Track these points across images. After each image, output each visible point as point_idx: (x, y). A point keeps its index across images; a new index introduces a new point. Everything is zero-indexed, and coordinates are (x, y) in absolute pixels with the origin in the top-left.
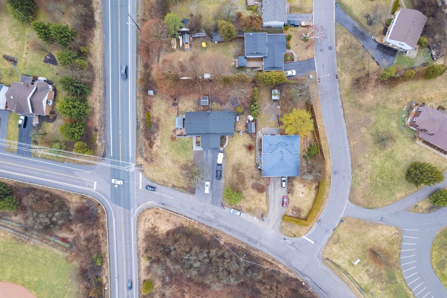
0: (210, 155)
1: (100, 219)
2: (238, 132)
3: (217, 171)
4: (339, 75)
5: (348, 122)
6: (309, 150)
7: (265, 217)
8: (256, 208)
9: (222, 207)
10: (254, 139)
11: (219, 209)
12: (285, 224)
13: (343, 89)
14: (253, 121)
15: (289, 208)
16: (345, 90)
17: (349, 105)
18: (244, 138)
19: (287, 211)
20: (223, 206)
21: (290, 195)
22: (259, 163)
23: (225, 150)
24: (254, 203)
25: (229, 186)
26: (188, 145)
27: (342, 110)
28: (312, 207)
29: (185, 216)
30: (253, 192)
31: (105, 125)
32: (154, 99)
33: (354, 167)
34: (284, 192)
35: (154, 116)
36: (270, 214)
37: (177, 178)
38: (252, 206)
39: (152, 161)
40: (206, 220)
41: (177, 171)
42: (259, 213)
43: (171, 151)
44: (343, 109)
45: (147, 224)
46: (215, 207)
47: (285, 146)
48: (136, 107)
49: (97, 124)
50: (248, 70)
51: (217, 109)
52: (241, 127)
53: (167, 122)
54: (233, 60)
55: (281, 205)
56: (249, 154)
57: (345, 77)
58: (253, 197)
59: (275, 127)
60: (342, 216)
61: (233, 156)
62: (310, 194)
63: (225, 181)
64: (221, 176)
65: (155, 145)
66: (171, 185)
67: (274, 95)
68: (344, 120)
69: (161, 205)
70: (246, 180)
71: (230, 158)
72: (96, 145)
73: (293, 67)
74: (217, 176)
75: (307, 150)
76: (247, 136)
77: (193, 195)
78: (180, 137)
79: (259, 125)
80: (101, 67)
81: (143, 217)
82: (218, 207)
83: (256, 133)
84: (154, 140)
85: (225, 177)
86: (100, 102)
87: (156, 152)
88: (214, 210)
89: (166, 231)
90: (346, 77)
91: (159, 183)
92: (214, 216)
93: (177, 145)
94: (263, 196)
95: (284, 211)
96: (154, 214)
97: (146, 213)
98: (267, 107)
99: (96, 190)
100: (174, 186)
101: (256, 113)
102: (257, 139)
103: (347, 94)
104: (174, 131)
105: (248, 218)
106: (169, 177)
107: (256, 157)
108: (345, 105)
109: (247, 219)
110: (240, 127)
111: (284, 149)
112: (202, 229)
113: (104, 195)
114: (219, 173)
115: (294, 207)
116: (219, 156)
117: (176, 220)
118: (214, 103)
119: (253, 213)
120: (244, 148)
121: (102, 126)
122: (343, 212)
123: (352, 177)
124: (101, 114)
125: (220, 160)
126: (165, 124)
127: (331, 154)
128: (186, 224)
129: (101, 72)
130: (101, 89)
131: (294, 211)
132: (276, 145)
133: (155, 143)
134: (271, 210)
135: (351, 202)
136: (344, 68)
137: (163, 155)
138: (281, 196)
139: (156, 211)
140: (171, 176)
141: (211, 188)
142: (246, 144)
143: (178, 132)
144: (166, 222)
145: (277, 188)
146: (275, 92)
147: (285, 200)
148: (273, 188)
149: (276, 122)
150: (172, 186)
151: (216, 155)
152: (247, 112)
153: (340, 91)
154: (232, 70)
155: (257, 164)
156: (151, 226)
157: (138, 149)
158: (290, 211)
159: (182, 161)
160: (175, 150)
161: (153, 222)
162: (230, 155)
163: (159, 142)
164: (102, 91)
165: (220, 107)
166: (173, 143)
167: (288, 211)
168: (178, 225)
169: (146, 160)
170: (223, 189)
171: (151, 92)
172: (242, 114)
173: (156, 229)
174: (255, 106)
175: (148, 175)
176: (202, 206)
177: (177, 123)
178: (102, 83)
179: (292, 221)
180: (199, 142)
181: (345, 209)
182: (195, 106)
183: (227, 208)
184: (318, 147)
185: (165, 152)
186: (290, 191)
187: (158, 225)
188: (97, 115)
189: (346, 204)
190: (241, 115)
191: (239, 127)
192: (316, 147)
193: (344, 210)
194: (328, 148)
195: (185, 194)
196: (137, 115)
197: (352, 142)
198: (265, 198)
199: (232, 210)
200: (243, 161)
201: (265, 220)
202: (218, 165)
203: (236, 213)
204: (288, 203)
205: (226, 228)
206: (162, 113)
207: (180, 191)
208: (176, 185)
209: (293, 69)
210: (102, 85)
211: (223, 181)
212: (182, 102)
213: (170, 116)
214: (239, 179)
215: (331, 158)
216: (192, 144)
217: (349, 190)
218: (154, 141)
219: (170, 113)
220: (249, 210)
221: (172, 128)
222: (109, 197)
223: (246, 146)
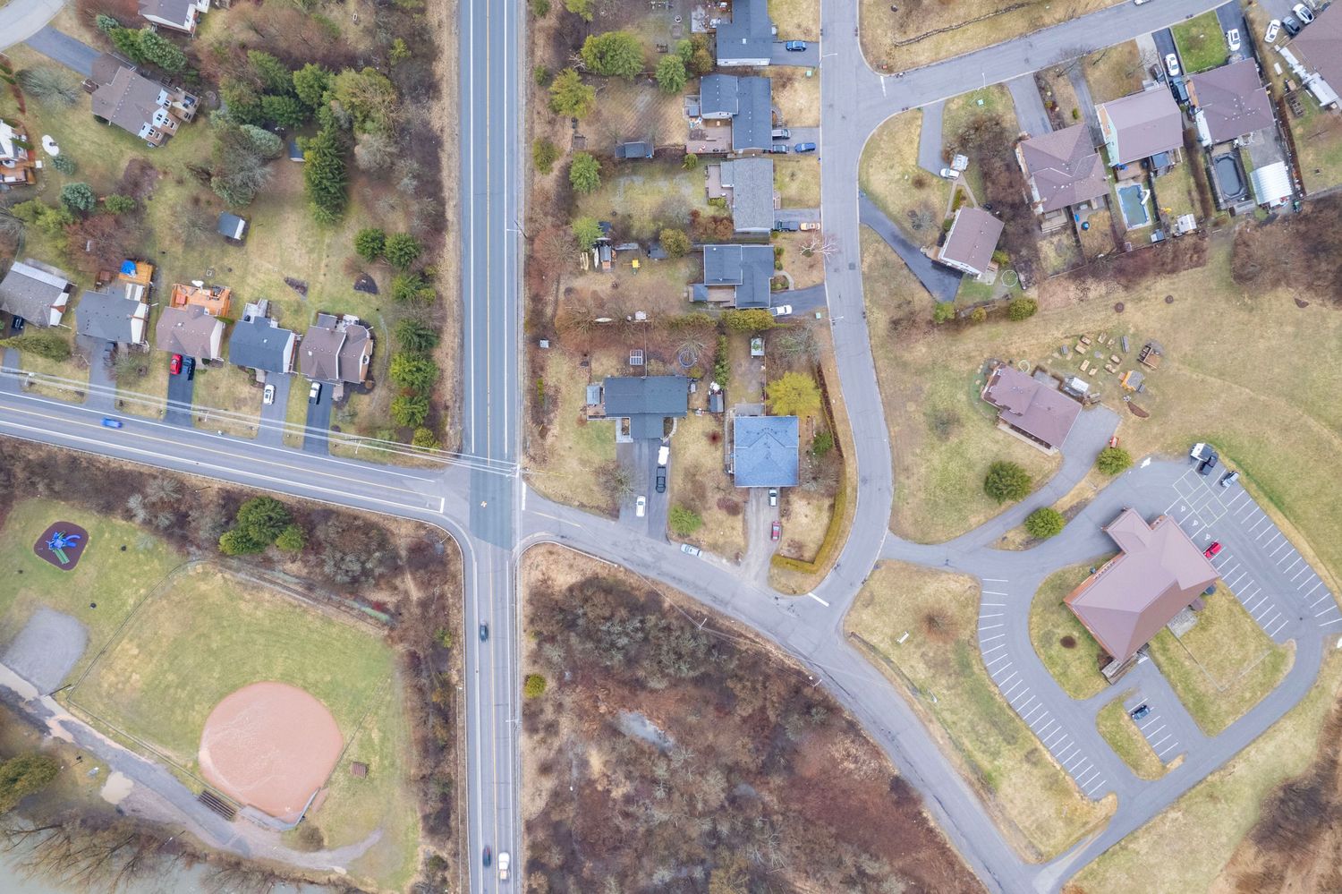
0: (646, 450)
1: (450, 566)
2: (694, 411)
3: (657, 477)
4: (868, 312)
5: (885, 393)
6: (816, 441)
7: (742, 559)
8: (726, 542)
9: (667, 542)
10: (720, 423)
11: (661, 546)
12: (776, 571)
13: (875, 336)
14: (719, 392)
15: (782, 543)
16: (879, 337)
17: (886, 364)
18: (703, 420)
19: (779, 547)
20: (667, 539)
21: (784, 520)
22: (729, 465)
23: (672, 441)
24: (722, 533)
25: (678, 504)
26: (608, 434)
27: (874, 371)
28: (824, 542)
29: (602, 558)
30: (721, 515)
31: (462, 398)
32: (549, 355)
33: (898, 471)
34: (774, 515)
35: (549, 383)
36: (750, 553)
37: (588, 490)
38: (718, 540)
39: (544, 461)
40: (638, 565)
41: (590, 479)
42: (731, 551)
43: (578, 443)
45: (533, 573)
46: (654, 541)
47: (773, 434)
49: (448, 397)
50: (710, 307)
51: (657, 371)
52: (699, 402)
53: (571, 393)
54: (685, 289)
55: (770, 537)
56: (713, 448)
57: (879, 315)
58: (720, 524)
59: (757, 402)
60: (877, 558)
61: (685, 452)
62: (820, 519)
63: (672, 496)
64: (665, 486)
65: (550, 433)
66: (577, 503)
67: (755, 349)
68: (878, 389)
69: (559, 539)
70: (708, 493)
71: (679, 455)
72: (446, 433)
73: (787, 300)
74: (657, 486)
75: (812, 442)
76: (708, 417)
77: (615, 521)
78: (594, 419)
79: (730, 398)
80: (455, 298)
81: (528, 560)
82: (659, 542)
83: (724, 412)
84: (548, 424)
85: (672, 489)
86: (453, 358)
87: (552, 445)
88: (652, 547)
89: (568, 586)
91: (557, 500)
92: (653, 558)
93: (588, 433)
94: (737, 522)
95: (775, 548)
96: (546, 555)
97: (533, 553)
98: (743, 369)
99: (444, 514)
100: (582, 506)
101: (724, 380)
102: (726, 423)
103: (882, 346)
104: (584, 409)
105: (711, 560)
106: (573, 489)
107: (724, 454)
108: (879, 363)
109: (710, 562)
110: (697, 403)
111: (771, 441)
112: (632, 581)
113: (458, 521)
114: (661, 481)
115: (792, 541)
116: (660, 452)
117: (586, 565)
118: (652, 361)
119: (721, 553)
120: (705, 439)
121: (456, 400)
122: (880, 551)
123: (895, 489)
124: (455, 379)
125: (663, 459)
126: (568, 397)
127: (855, 448)
128: (603, 573)
129: (456, 307)
130: (455, 337)
131: (792, 547)
132: (758, 434)
133: (550, 430)
134: (751, 547)
135: (893, 532)
136: (876, 300)
137: (564, 450)
138: (769, 521)
139: (551, 549)
140: (577, 487)
141: (648, 508)
142: (707, 431)
143: (590, 412)
144: (567, 568)
145: (761, 507)
146: (757, 343)
147: (776, 529)
148: (754, 508)
149: (759, 394)
150: (579, 505)
151: (656, 450)
152: (709, 377)
153: (870, 339)
154: (683, 306)
155: (725, 465)
156: (541, 577)
158: (786, 548)
159: (596, 462)
160: (586, 442)
161: (544, 569)
162: (679, 450)
163: (558, 428)
164: (457, 340)
165: (662, 369)
166: (581, 431)
167: (781, 548)
168: (589, 574)
169: (534, 459)
170: (668, 510)
171: (545, 344)
172: (702, 379)
173: (550, 582)
174: (722, 367)
175: (536, 485)
176: (632, 540)
177: (590, 395)
178: (457, 325)
179: (790, 566)
180: (628, 428)
181: (882, 545)
182: (620, 367)
183: (676, 543)
184: (831, 437)
185: (568, 445)
186: (785, 513)
187: (552, 576)
188: (449, 382)
189: (885, 536)
190: (699, 382)
191: (695, 403)
192: (828, 435)
193: (881, 548)
194: (851, 438)
195: (601, 519)
197: (893, 428)
198: (741, 525)
199: (684, 546)
200: (703, 460)
201: (742, 565)
202: (660, 467)
203: (691, 551)
204: (782, 533)
205: (674, 578)
206: (563, 379)
207: (593, 514)
208: (585, 502)
209: (787, 303)
210: (457, 329)
211: (667, 496)
212: (597, 360)
213: (577, 383)
214: (695, 492)
215: (856, 456)
216: (615, 432)
217: (890, 511)
218: (548, 427)
219: (577, 378)
220: (714, 547)
221: (581, 404)
222: (468, 524)
223: (707, 435)
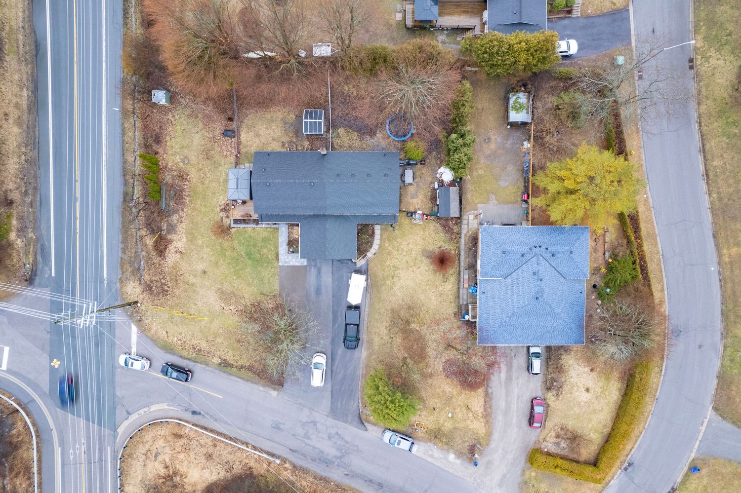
0: (327, 279)
1: (20, 451)
2: (410, 214)
3: (346, 325)
4: (699, 57)
5: (719, 193)
6: (610, 268)
7: (480, 454)
8: (456, 428)
9: (360, 425)
10: (455, 236)
11: (351, 431)
12: (533, 474)
13: (707, 98)
14: (452, 184)
15: (546, 432)
16: (715, 100)
17: (725, 146)
18: (424, 231)
19: (541, 438)
20: (361, 421)
21: (550, 396)
22: (467, 305)
23: (371, 265)
24: (450, 415)
25: (380, 367)
26: (265, 251)
27: (700, 158)
28: (613, 429)
29: (255, 448)
30: (448, 387)
31: (35, 188)
32: (170, 117)
33: (732, 318)
34: (533, 386)
35: (170, 165)
36: (493, 445)
37: (233, 341)
38: (443, 425)
39: (164, 292)
40: (314, 460)
41: (232, 320)
42: (464, 442)
43: (216, 264)
44: (705, 157)
45: (150, 465)
46: (341, 424)
47: (547, 256)
48: (123, 141)
49: (11, 186)
50: (442, 37)
51: (350, 147)
52: (417, 201)
53: (207, 182)
54: (399, 7)
55: (525, 422)
56: (439, 277)
57: (719, 62)
58: (448, 400)
59: (515, 202)
60: (693, 455)
61: (394, 283)
62: (607, 393)
63: (370, 355)
64: (358, 339)
65: (172, 248)
66: (216, 360)
67: (517, 110)
68: (705, 187)
69: (188, 416)
70: (431, 352)
71: (383, 288)
72: (10, 245)
73: (568, 33)
74: (345, 339)
75: (603, 270)
76: (433, 226)
77: (278, 390)
78: (242, 226)
79: (469, 196)
80: (21, 25)
81: (141, 446)
82: (347, 425)
83: (460, 218)
84: (169, 232)
85: (370, 342)
86: (19, 122)
87: (175, 267)
88: (337, 433)
89: (204, 485)
90: (721, 62)
91: (185, 354)
92: (338, 449)
93: (233, 249)
94: (476, 400)
95: (533, 439)
96: (170, 438)
97: (148, 436)
98: (493, 146)
99: (9, 371)
100: (225, 365)
101: (465, 158)
102: (463, 236)
104: (226, 209)
105: (432, 456)
106: (210, 338)
107: (459, 288)
109: (429, 459)
110: (415, 201)
112: (304, 483)
113: (29, 383)
114: (352, 330)
115: (562, 429)
116: (351, 282)
117: (232, 456)
118: (341, 131)
119: (447, 444)
120: (426, 261)
121: (26, 191)
122: (698, 442)
123: (725, 347)
124: (23, 157)
125: (355, 295)
126: (200, 188)
127: (665, 279)
128: (260, 469)
129: (21, 37)
130: (21, 88)
131: (563, 438)
132: (523, 255)
133: (171, 241)
134: (496, 435)
135: (721, 415)
136: (717, 35)
137: (195, 276)
138: (527, 398)
139: (176, 431)
140: (216, 335)
141: (330, 373)
142: (430, 248)
143: (238, 212)
144: (203, 460)
145: (514, 374)
146: (519, 100)
147: (538, 409)
148: (503, 375)
149: (518, 188)
150: (220, 364)
151: (345, 279)
152: (436, 158)
153: (699, 104)
154: (395, 35)
155: (460, 307)
156: (163, 471)
157: (126, 257)
158: (551, 439)
159: (246, 296)
160: (229, 263)
161: (167, 460)
162: (384, 279)
163: (184, 240)
164: (25, 93)
165: (357, 143)
166: (221, 245)
167: (545, 440)
168: (238, 469)
169: (148, 288)
170: (364, 376)
171: (160, 97)
172: (422, 162)
173: (177, 479)
174: (462, 136)
175: (153, 332)
176: (304, 420)
177: (232, 184)
178: (26, 69)
179: (558, 470)
180: (297, 240)
181: (701, 434)
182: (286, 139)
183: (375, 428)
184: (634, 263)
185: (201, 267)
186: (553, 383)
187: (183, 469)
188: (11, 161)
189: (706, 421)
190: (419, 166)
191: (411, 201)
192: (630, 260)
193: (700, 438)
194: (659, 264)
195: (256, 386)
196: (125, 162)
197: (728, 248)
198: (482, 402)
199: (388, 434)
200: (422, 297)
201: (479, 464)
202: (350, 307)
203: (399, 444)
204: (547, 417)
205: (371, 481)
206: (193, 159)
207: (243, 379)
208: (230, 360)
209: (570, 37)
210: (25, 76)
211: (363, 353)
212: (249, 128)
213: (216, 165)
214: (408, 349)
215: (666, 292)
216: (277, 247)
217: (715, 381)
218: (169, 237)
219: (217, 157)
220: (436, 435)
221: (222, 200)
222: (46, 389)
223: (430, 256)
